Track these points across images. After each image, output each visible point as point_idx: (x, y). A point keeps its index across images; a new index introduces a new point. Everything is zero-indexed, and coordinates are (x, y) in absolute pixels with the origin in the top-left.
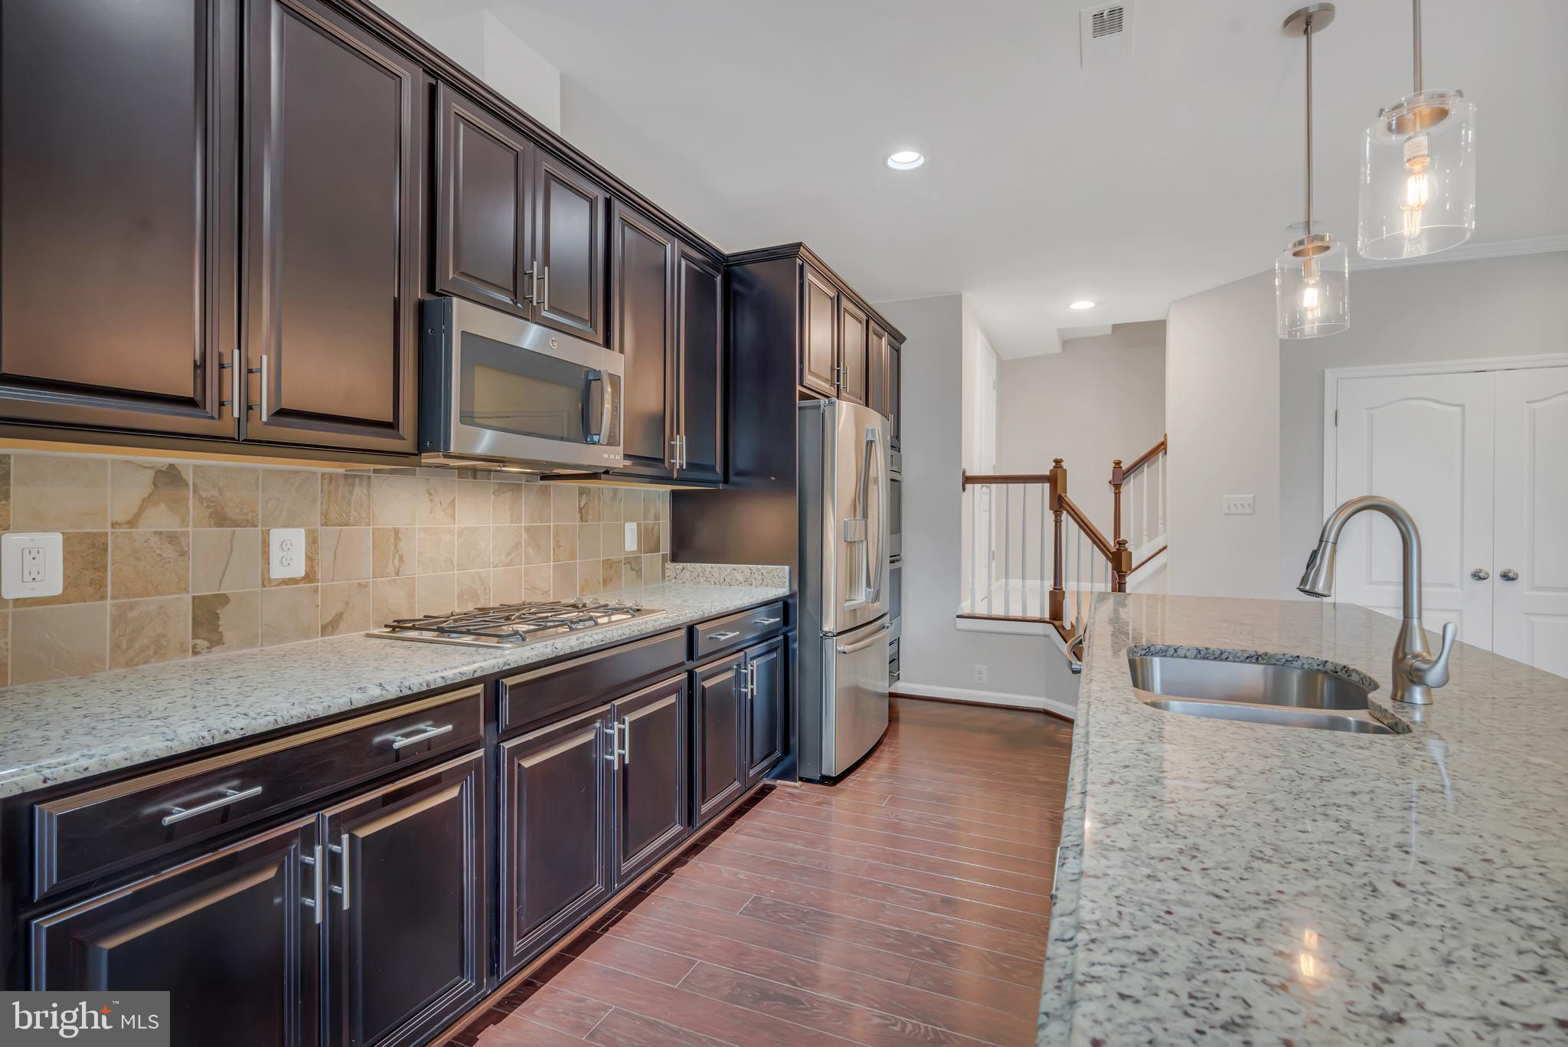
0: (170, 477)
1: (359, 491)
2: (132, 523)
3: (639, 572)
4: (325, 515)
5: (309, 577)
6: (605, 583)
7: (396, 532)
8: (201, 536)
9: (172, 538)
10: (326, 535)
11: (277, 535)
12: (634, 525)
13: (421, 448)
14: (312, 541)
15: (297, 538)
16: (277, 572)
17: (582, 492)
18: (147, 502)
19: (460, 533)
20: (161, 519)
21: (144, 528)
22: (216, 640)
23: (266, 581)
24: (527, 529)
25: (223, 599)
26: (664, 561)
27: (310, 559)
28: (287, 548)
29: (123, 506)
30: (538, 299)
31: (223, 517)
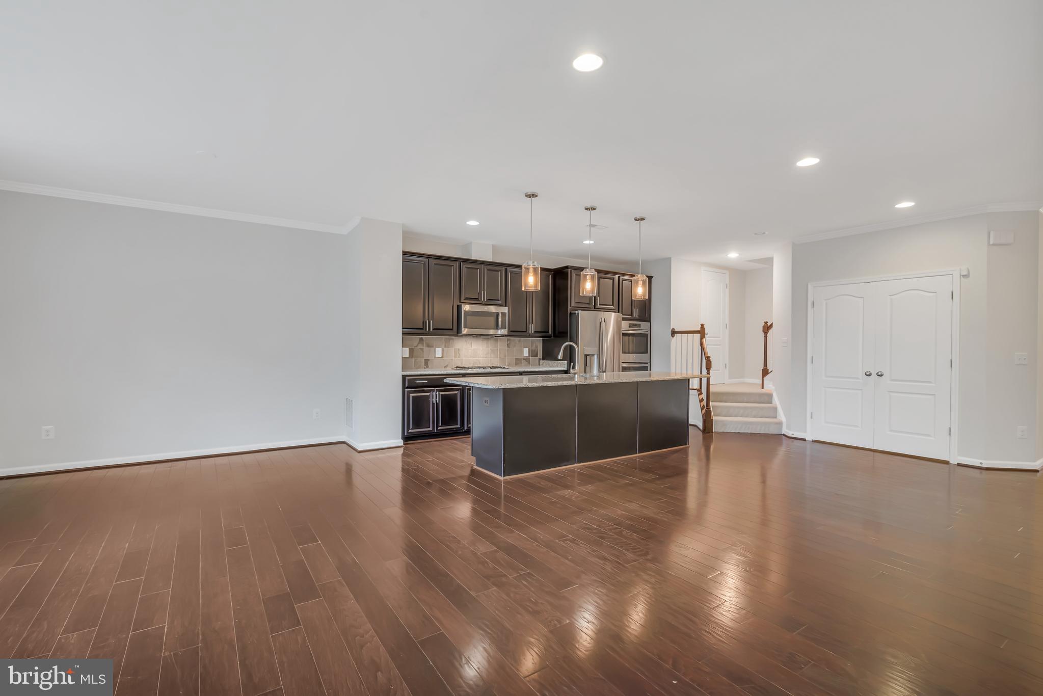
0: (421, 339)
1: (451, 341)
2: (416, 347)
3: (529, 363)
4: (445, 345)
5: (442, 357)
6: (516, 364)
7: (459, 349)
8: (425, 349)
9: (422, 349)
10: (445, 349)
11: (437, 349)
12: (527, 349)
13: (458, 333)
14: (443, 350)
15: (440, 349)
16: (437, 356)
17: (508, 340)
18: (419, 343)
19: (473, 349)
20: (420, 346)
22: (428, 367)
23: (435, 357)
25: (428, 360)
26: (540, 359)
27: (442, 354)
28: (439, 352)
29: (415, 344)
30: (484, 299)
31: (428, 346)
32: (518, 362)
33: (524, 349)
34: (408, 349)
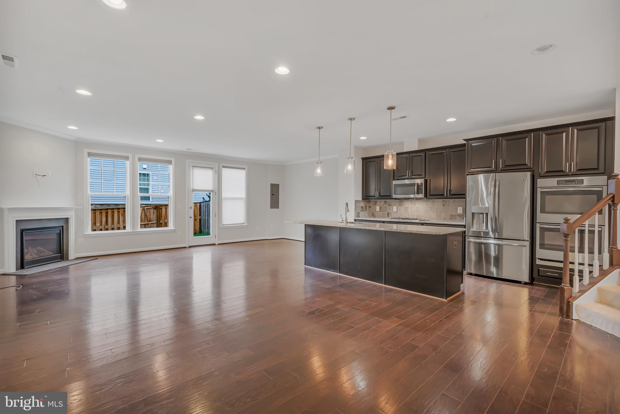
0: (386, 202)
1: (402, 202)
2: (383, 205)
3: (463, 218)
4: (399, 205)
5: (397, 212)
6: (450, 219)
7: (407, 207)
8: (388, 207)
9: (386, 207)
10: (399, 207)
12: (461, 208)
14: (397, 208)
15: (396, 207)
16: (394, 211)
17: (443, 201)
18: (384, 204)
19: (416, 208)
20: (385, 205)
21: (384, 206)
22: (389, 217)
23: (393, 212)
24: (430, 208)
25: (389, 213)
28: (395, 209)
29: (382, 204)
30: (409, 175)
31: (389, 205)
32: (452, 217)
33: (458, 208)
34: (379, 207)
